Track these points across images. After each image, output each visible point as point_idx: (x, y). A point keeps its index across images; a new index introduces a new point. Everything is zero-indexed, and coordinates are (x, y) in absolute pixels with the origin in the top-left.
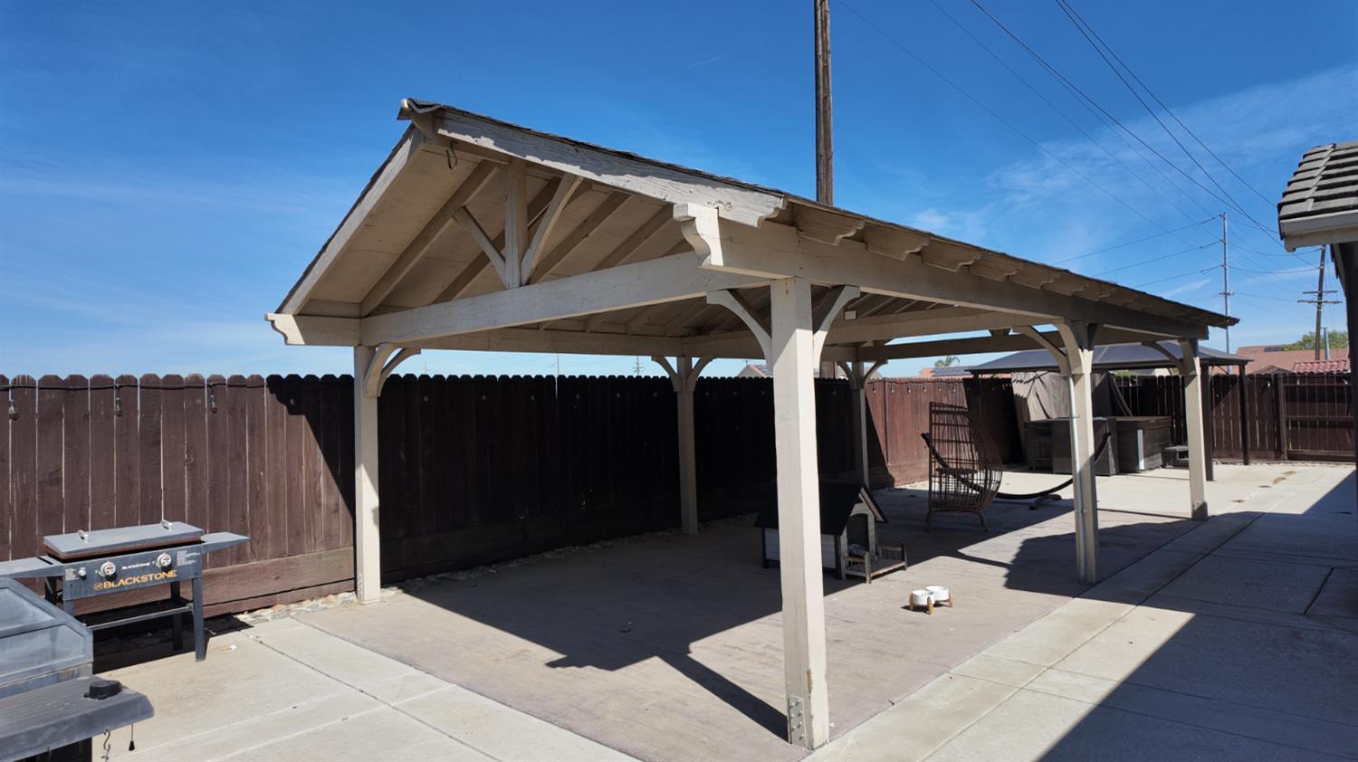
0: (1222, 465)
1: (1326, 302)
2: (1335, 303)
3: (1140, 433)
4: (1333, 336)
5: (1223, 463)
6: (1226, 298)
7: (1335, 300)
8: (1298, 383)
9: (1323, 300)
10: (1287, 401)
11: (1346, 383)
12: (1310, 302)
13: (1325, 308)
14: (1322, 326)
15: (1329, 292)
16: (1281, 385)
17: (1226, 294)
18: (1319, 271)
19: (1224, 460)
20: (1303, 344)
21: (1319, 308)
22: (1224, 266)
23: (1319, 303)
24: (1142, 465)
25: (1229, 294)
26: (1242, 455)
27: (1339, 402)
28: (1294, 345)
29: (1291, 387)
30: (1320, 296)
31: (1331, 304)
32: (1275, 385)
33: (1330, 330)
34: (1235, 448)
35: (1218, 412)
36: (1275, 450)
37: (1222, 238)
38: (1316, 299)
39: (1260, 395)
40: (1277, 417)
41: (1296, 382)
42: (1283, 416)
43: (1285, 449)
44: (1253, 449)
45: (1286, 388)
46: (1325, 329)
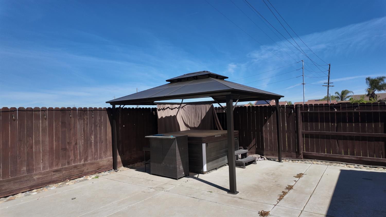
0: (268, 161)
1: (330, 86)
2: (332, 86)
3: (204, 145)
4: (332, 97)
5: (268, 159)
6: (303, 85)
7: (332, 85)
8: (309, 111)
9: (329, 85)
10: (303, 122)
11: (336, 110)
12: (326, 86)
13: (330, 87)
14: (329, 93)
15: (331, 83)
16: (299, 112)
17: (303, 84)
18: (328, 77)
19: (269, 157)
20: (324, 99)
21: (328, 88)
22: (303, 76)
23: (328, 86)
24: (205, 168)
25: (304, 84)
26: (278, 154)
27: (332, 123)
28: (322, 99)
29: (305, 113)
30: (328, 84)
31: (331, 87)
32: (296, 112)
33: (331, 95)
34: (274, 150)
35: (266, 127)
36: (296, 152)
37: (302, 67)
38: (327, 85)
39: (288, 117)
40: (297, 132)
41: (307, 110)
42: (301, 131)
43: (301, 152)
44: (284, 151)
45: (302, 113)
46: (330, 94)
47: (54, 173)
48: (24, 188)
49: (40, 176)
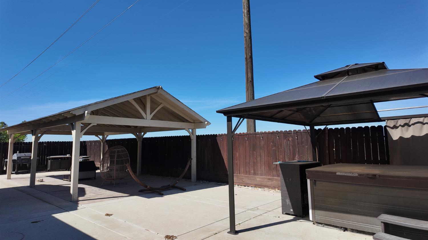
47: (268, 180)
48: (252, 184)
49: (260, 180)
